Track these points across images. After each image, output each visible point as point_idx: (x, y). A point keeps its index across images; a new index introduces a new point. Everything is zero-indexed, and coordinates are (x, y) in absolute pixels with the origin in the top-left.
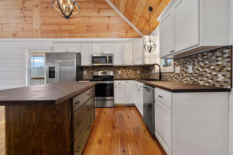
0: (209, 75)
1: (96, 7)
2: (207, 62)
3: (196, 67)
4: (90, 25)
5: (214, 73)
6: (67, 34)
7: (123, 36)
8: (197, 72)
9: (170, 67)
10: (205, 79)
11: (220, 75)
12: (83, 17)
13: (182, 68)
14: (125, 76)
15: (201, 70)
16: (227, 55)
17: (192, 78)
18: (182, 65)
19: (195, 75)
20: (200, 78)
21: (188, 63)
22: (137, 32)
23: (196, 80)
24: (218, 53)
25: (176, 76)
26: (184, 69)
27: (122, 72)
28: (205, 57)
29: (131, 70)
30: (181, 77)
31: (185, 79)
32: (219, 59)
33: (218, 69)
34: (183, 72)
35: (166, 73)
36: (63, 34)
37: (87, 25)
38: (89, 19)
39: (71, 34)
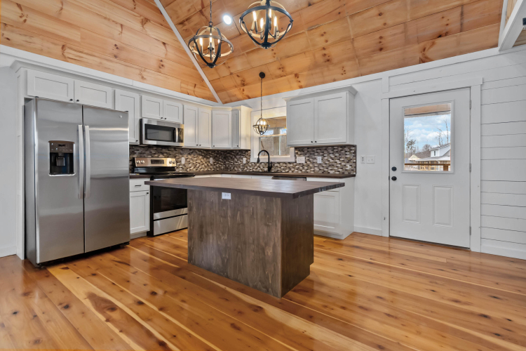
0: (339, 165)
1: (138, 9)
2: (337, 155)
3: (326, 158)
4: (124, 46)
5: (343, 164)
6: (52, 46)
7: (189, 91)
8: (327, 162)
9: (289, 156)
10: (336, 168)
11: (348, 165)
12: (105, 18)
13: (307, 158)
14: (192, 167)
15: (331, 161)
16: (353, 151)
17: (322, 168)
18: (307, 155)
19: (324, 165)
20: (330, 168)
21: (316, 154)
22: (210, 91)
23: (326, 170)
24: (346, 149)
25: (297, 167)
26: (311, 160)
27: (186, 159)
28: (335, 150)
29: (201, 157)
30: (306, 168)
31: (312, 169)
32: (347, 153)
33: (346, 160)
34: (308, 162)
35: (279, 163)
36: (36, 40)
37: (115, 42)
38: (120, 29)
39: (68, 50)
